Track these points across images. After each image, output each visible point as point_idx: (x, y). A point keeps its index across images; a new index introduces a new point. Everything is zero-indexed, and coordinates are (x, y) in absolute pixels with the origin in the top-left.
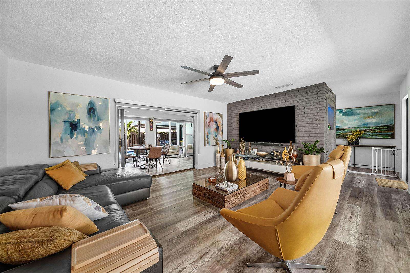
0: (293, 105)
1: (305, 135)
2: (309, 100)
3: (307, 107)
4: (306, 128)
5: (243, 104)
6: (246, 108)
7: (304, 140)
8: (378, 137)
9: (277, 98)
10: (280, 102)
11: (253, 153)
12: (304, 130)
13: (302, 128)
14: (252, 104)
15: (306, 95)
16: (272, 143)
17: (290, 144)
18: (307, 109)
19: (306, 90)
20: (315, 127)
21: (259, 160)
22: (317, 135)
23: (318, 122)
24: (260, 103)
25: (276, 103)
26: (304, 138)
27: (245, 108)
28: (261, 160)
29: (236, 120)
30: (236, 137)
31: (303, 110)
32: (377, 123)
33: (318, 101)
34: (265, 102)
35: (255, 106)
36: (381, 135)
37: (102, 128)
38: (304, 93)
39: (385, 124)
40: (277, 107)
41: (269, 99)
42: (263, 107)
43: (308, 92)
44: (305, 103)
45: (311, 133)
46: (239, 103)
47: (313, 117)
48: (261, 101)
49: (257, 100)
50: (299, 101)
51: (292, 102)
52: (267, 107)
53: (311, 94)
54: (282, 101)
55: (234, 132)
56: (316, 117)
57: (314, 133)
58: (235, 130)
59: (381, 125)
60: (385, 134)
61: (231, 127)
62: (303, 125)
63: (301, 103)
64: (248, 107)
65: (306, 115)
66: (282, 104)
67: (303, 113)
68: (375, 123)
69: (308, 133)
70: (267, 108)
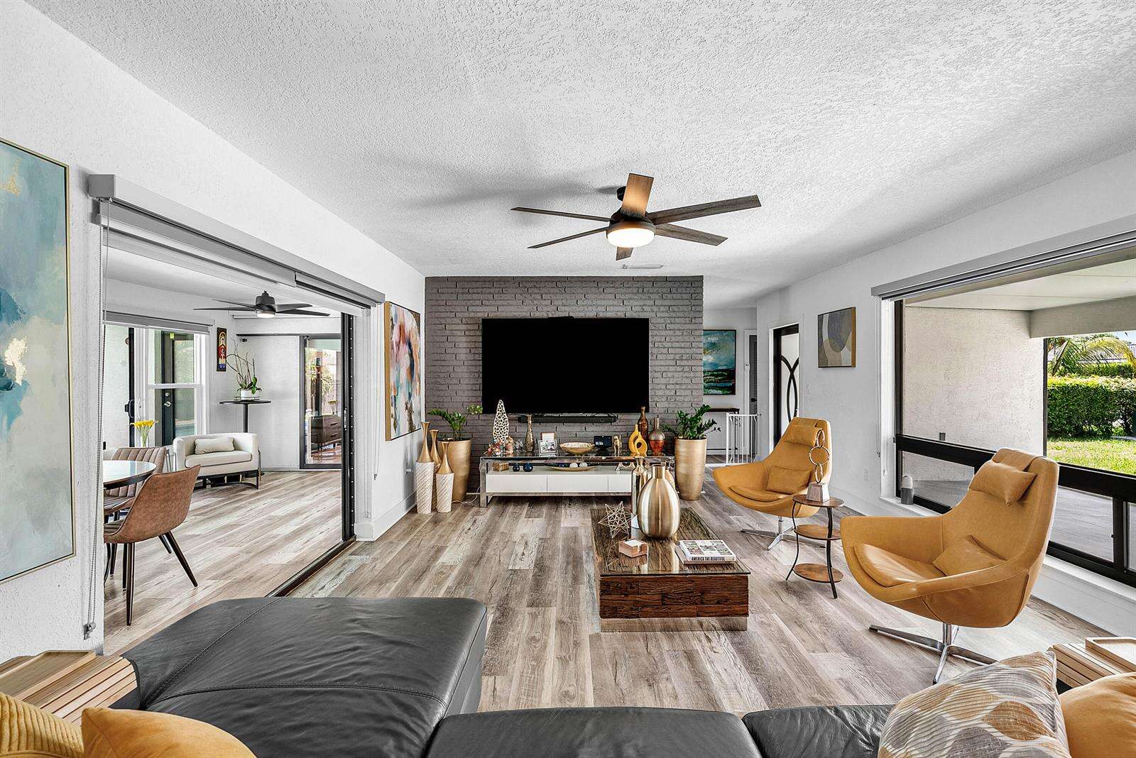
0: (643, 316)
1: (668, 393)
2: (675, 309)
3: (672, 326)
4: (670, 375)
5: (492, 291)
6: (504, 303)
7: (666, 404)
8: (715, 392)
9: (601, 290)
10: (611, 303)
11: (549, 448)
12: (663, 381)
13: (659, 375)
14: (528, 296)
15: (669, 296)
16: (589, 415)
17: (642, 414)
18: (670, 330)
19: (669, 284)
20: (687, 375)
21: (568, 465)
22: (688, 392)
23: (691, 363)
24: (553, 297)
25: (599, 302)
26: (664, 399)
27: (499, 303)
28: (574, 465)
29: (464, 339)
30: (466, 399)
31: (663, 333)
32: (716, 365)
33: (692, 315)
34: (568, 296)
35: (535, 302)
36: (721, 388)
37: (18, 381)
38: (664, 290)
39: (725, 368)
40: (601, 315)
41: (580, 291)
42: (563, 308)
43: (674, 290)
44: (666, 315)
45: (678, 387)
46: (478, 284)
47: (683, 351)
48: (557, 290)
49: (542, 285)
50: (655, 309)
51: (639, 309)
52: (573, 312)
53: (678, 296)
54: (615, 303)
55: (455, 381)
56: (688, 351)
57: (684, 387)
58: (460, 375)
59: (720, 368)
60: (724, 385)
61: (444, 363)
62: (663, 369)
63: (659, 315)
64: (511, 302)
65: (669, 345)
66: (616, 309)
67: (663, 339)
68: (711, 363)
69: (672, 387)
70: (575, 315)
